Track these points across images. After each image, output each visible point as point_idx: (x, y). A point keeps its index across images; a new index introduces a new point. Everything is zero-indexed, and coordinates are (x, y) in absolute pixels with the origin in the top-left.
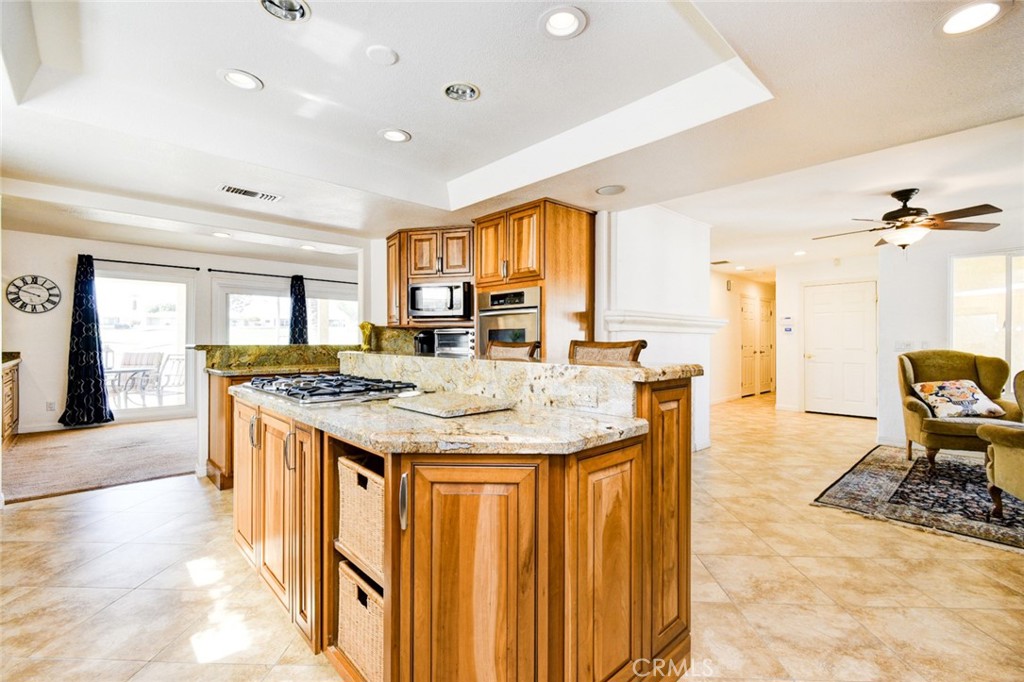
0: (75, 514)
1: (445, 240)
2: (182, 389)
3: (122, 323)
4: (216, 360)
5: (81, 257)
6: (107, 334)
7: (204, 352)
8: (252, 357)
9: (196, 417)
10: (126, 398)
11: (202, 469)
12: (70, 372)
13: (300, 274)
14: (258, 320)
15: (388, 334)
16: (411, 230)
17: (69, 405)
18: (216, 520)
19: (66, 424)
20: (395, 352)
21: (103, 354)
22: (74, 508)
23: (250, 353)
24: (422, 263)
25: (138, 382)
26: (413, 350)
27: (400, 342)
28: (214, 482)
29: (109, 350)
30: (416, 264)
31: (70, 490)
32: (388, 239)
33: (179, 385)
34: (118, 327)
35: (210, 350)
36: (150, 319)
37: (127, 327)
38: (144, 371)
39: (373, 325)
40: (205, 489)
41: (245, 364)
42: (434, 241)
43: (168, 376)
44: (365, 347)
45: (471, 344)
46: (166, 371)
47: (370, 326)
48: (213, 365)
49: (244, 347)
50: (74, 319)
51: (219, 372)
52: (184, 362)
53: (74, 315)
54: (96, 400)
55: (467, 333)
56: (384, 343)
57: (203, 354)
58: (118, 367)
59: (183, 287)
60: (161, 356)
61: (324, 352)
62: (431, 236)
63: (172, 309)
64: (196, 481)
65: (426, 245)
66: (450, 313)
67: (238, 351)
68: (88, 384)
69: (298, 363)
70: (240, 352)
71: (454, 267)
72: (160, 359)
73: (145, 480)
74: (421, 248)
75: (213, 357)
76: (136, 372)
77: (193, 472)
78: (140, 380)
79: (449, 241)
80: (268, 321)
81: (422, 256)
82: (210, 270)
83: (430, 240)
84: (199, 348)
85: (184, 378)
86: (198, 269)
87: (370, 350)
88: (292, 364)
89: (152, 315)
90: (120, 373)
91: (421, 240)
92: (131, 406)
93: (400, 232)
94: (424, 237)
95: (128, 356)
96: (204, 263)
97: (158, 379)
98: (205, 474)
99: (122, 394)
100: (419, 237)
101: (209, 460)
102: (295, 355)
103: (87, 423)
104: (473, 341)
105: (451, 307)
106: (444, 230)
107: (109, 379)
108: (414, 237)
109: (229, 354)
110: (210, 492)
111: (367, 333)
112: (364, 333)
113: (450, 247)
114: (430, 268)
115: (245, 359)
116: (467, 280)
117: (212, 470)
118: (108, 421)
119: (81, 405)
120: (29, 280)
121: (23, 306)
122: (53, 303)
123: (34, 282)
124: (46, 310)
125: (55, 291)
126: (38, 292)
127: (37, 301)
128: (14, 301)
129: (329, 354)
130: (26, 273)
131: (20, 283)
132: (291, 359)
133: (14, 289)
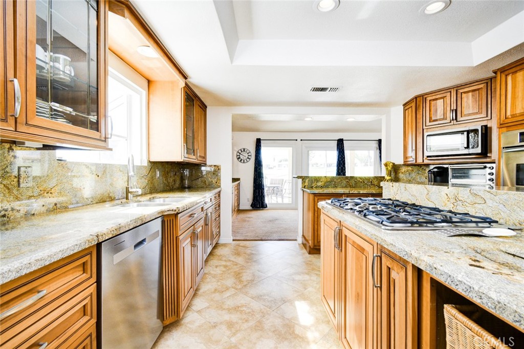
0: (253, 252)
1: (459, 95)
2: (291, 196)
3: (271, 167)
4: (306, 184)
5: (257, 139)
6: (265, 171)
7: (301, 180)
8: (323, 183)
9: (297, 209)
10: (271, 198)
11: (300, 240)
12: (254, 187)
13: (341, 138)
14: (317, 164)
15: (404, 169)
16: (427, 94)
17: (254, 200)
18: (308, 274)
19: (253, 208)
20: (409, 182)
21: (264, 179)
22: (252, 249)
23: (321, 180)
24: (436, 116)
25: (275, 191)
26: (427, 180)
27: (413, 175)
28: (306, 248)
29: (266, 178)
30: (430, 118)
31: (252, 239)
32: (404, 105)
33: (289, 194)
34: (269, 168)
35: (303, 178)
36: (279, 165)
37: (272, 168)
38: (277, 187)
39: (394, 164)
40: (302, 252)
41: (319, 186)
42: (448, 98)
43: (285, 189)
44: (388, 178)
45: (490, 177)
46: (285, 188)
47: (391, 164)
48: (305, 186)
49: (318, 177)
50: (255, 165)
51: (308, 191)
52: (291, 184)
53: (255, 163)
54: (262, 199)
55: (485, 167)
56: (401, 176)
57: (300, 180)
58: (269, 185)
59: (291, 148)
60: (283, 180)
61: (361, 180)
62: (444, 95)
63: (286, 160)
64: (297, 246)
65: (440, 102)
66: (466, 151)
67: (316, 179)
68: (259, 191)
69: (346, 187)
70: (317, 179)
71: (469, 115)
72: (282, 182)
73: (277, 240)
74: (436, 105)
75: (305, 182)
76: (274, 187)
77: (296, 240)
78: (277, 191)
79: (464, 95)
80: (321, 165)
81: (436, 111)
82: (301, 140)
83: (443, 98)
84: (299, 177)
85: (291, 190)
86: (297, 140)
87: (391, 180)
88: (343, 187)
89: (280, 163)
90: (269, 187)
91: (436, 99)
92: (273, 202)
93: (416, 98)
94: (438, 97)
95: (272, 180)
96: (299, 136)
97: (282, 191)
98: (301, 243)
99: (270, 196)
100: (434, 97)
101: (303, 235)
102: (345, 182)
103: (259, 208)
104: (492, 174)
105: (468, 147)
106: (457, 88)
107: (266, 189)
108: (429, 99)
109: (312, 180)
110: (304, 254)
111: (389, 169)
112: (387, 169)
113: (464, 100)
114: (445, 118)
115: (319, 184)
116: (484, 123)
117: (305, 242)
118: (265, 207)
119: (257, 200)
120: (242, 150)
121: (241, 160)
122: (249, 159)
123: (244, 151)
124: (247, 162)
125: (249, 154)
126: (244, 155)
127: (245, 158)
128: (238, 158)
129: (364, 182)
130: (242, 147)
131: (240, 152)
132: (342, 184)
133: (238, 154)
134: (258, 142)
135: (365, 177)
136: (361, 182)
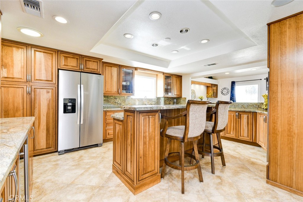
59: (257, 85)
82: (265, 79)
120: (224, 89)
121: (223, 94)
122: (228, 93)
123: (225, 89)
124: (227, 95)
125: (228, 90)
126: (225, 91)
127: (225, 93)
128: (222, 93)
129: (253, 106)
130: (224, 87)
131: (223, 89)
132: (239, 106)
133: (222, 91)
134: (233, 83)
135: (254, 103)
136: (251, 106)
